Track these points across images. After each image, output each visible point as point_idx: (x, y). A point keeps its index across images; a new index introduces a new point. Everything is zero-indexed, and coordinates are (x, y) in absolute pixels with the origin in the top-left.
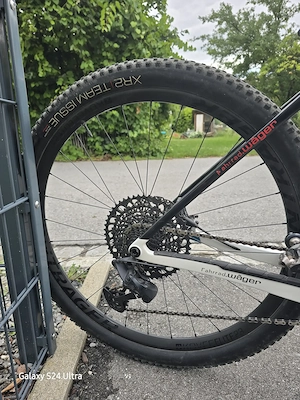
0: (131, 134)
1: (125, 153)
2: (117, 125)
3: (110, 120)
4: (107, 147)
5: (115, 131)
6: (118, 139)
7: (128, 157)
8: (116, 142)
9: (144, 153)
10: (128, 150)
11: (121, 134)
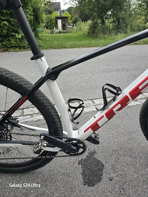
0: (17, 36)
1: (15, 47)
2: (8, 30)
3: (3, 27)
4: (4, 43)
5: (8, 33)
6: (10, 38)
7: (18, 49)
8: (9, 40)
9: (26, 47)
10: (17, 45)
11: (12, 36)
